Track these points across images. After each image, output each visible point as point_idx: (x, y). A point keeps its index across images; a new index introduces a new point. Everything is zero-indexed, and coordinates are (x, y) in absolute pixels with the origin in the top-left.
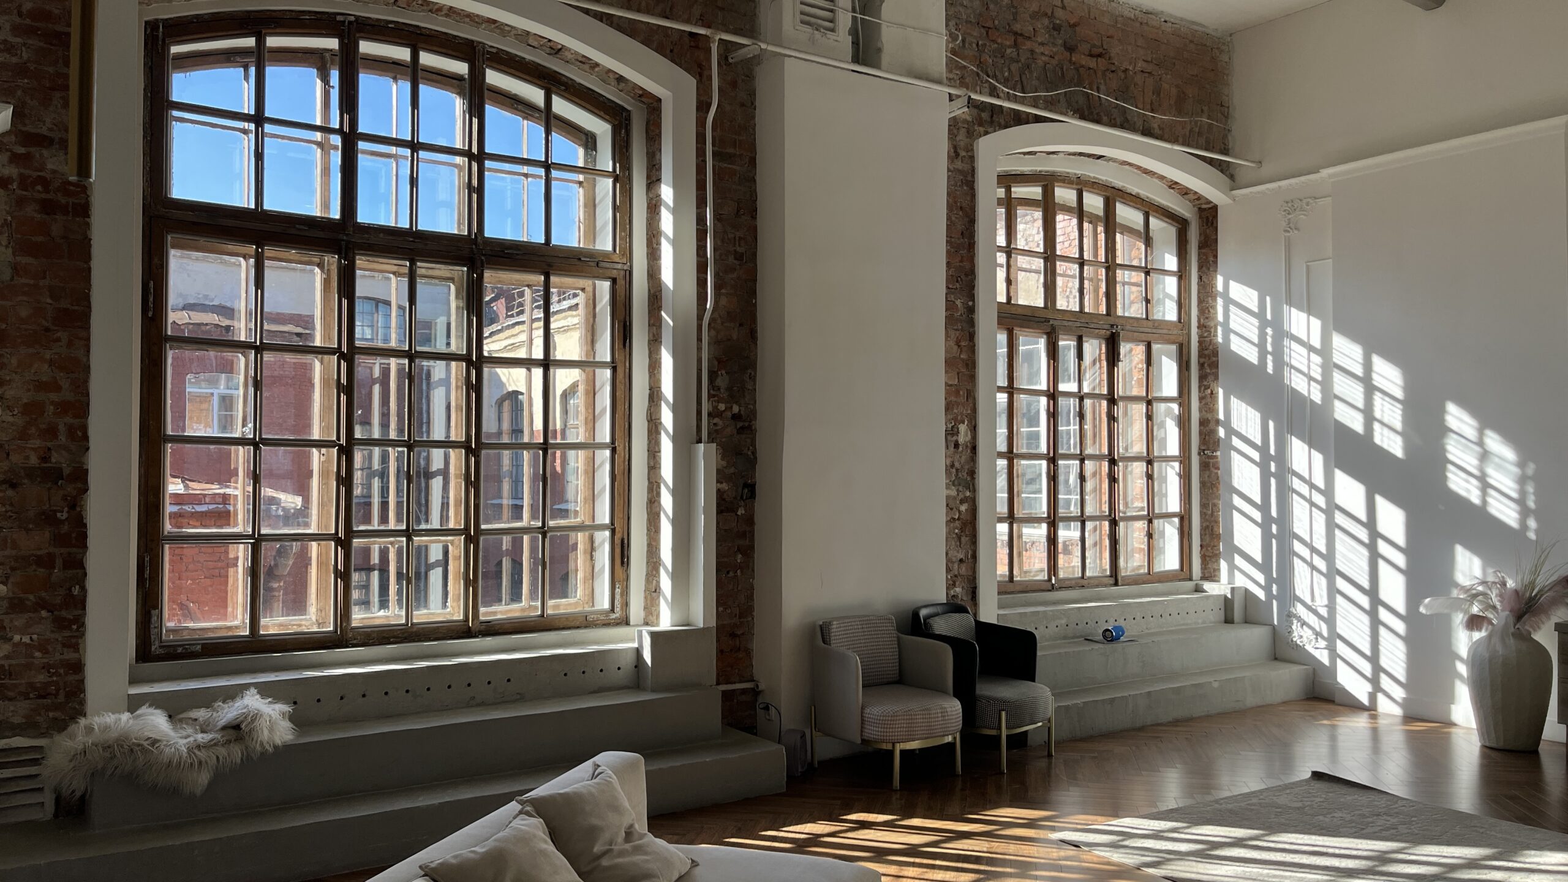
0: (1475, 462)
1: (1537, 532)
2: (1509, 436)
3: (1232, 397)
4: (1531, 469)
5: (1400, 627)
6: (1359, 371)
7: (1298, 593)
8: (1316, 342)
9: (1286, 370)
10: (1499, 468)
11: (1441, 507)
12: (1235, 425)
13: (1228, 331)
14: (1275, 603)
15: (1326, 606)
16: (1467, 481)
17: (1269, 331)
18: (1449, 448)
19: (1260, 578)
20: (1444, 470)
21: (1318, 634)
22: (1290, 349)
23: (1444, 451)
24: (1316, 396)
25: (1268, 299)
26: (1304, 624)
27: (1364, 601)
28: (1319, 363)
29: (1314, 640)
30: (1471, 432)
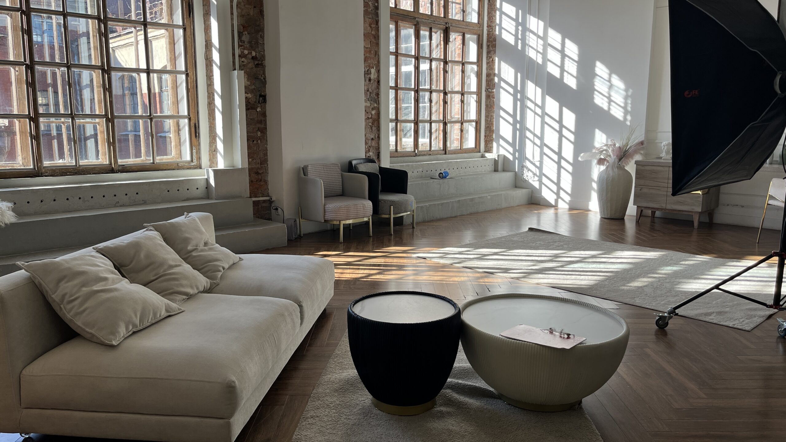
0: (607, 90)
1: (631, 121)
2: (622, 77)
3: (502, 62)
4: (630, 92)
5: (570, 168)
6: (559, 47)
7: (527, 156)
8: (541, 34)
9: (527, 47)
10: (617, 92)
11: (591, 112)
12: (503, 76)
13: (501, 28)
14: (517, 161)
15: (539, 161)
16: (603, 99)
17: (520, 28)
18: (596, 83)
19: (511, 150)
20: (593, 94)
21: (535, 174)
22: (529, 37)
23: (593, 85)
24: (540, 61)
25: (520, 11)
26: (529, 170)
27: (555, 157)
28: (542, 44)
29: (533, 177)
30: (606, 76)
